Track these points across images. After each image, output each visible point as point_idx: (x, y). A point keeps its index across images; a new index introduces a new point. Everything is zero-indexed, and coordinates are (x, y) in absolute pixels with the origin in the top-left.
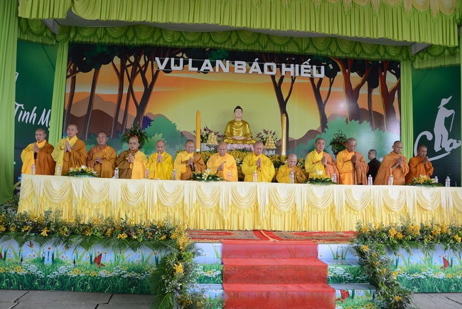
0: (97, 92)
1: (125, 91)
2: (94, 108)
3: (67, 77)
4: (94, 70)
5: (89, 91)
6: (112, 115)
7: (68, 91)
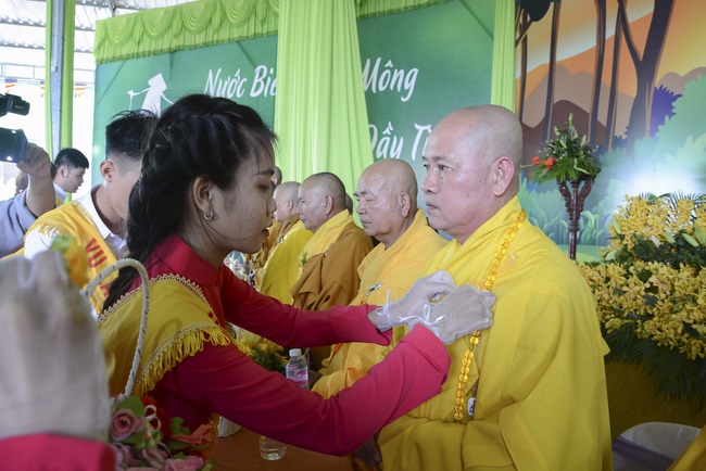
0: (559, 58)
1: (610, 32)
2: (557, 98)
3: (517, 43)
4: (552, 4)
5: (548, 61)
6: (587, 107)
7: (519, 74)
